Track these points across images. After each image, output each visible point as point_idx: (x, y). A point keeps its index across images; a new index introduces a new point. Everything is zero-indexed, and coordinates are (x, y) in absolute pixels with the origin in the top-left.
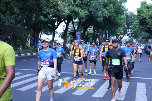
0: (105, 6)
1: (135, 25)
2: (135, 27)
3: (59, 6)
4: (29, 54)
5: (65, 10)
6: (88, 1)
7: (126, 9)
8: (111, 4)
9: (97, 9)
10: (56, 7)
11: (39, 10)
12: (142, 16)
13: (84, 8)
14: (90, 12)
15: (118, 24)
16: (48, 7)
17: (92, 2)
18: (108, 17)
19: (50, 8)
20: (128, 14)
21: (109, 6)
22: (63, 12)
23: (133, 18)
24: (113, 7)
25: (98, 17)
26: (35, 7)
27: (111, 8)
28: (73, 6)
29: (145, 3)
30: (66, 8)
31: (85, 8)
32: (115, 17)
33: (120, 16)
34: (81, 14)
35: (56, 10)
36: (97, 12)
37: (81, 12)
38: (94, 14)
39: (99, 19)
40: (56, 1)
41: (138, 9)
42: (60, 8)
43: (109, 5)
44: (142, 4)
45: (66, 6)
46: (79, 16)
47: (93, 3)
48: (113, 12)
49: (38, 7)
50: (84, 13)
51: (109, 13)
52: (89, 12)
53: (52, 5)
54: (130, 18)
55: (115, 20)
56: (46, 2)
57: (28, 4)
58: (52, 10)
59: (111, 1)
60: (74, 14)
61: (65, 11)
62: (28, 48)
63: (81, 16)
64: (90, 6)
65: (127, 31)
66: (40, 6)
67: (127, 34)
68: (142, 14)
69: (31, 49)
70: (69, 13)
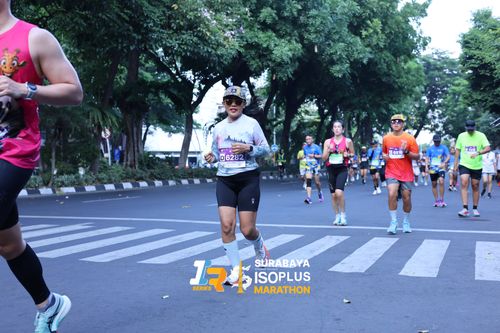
0: (356, 26)
1: (454, 94)
2: (457, 101)
3: (207, 26)
4: (110, 187)
5: (226, 38)
6: (299, 11)
7: (425, 39)
8: (375, 20)
9: (328, 37)
10: (196, 28)
11: (140, 37)
12: (477, 59)
13: (287, 33)
14: (308, 47)
15: (401, 88)
16: (170, 28)
17: (313, 12)
18: (365, 61)
19: (176, 31)
20: (431, 61)
21: (368, 26)
22: (219, 45)
23: (447, 71)
24: (383, 30)
25: (333, 63)
26: (129, 30)
27: (376, 33)
28: (250, 27)
29: (487, 15)
30: (228, 34)
31: (290, 35)
32: (388, 66)
33: (406, 62)
34: (277, 52)
35: (195, 39)
36: (329, 44)
37: (276, 45)
38: (322, 51)
39: (337, 68)
40: (196, 10)
41: (464, 36)
42: (209, 31)
43: (369, 22)
44: (476, 20)
45: (227, 26)
46: (270, 60)
47: (314, 17)
48: (382, 45)
49: (138, 27)
50: (287, 48)
51: (368, 49)
52: (304, 46)
53: (182, 23)
54: (436, 73)
55: (389, 75)
56: (164, 12)
57: (104, 17)
58: (184, 37)
59: (373, 11)
60: (253, 53)
61: (225, 43)
62: (105, 168)
63: (279, 60)
64: (306, 25)
65: (429, 115)
66: (142, 25)
67: (430, 126)
68: (476, 52)
69: (118, 172)
70: (237, 47)
